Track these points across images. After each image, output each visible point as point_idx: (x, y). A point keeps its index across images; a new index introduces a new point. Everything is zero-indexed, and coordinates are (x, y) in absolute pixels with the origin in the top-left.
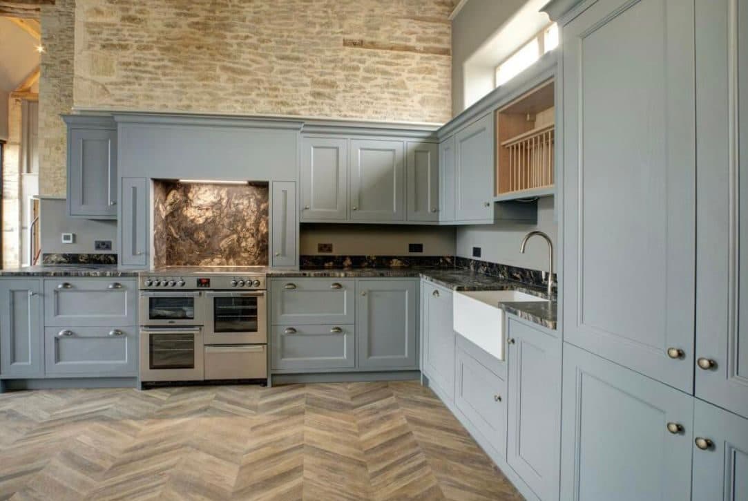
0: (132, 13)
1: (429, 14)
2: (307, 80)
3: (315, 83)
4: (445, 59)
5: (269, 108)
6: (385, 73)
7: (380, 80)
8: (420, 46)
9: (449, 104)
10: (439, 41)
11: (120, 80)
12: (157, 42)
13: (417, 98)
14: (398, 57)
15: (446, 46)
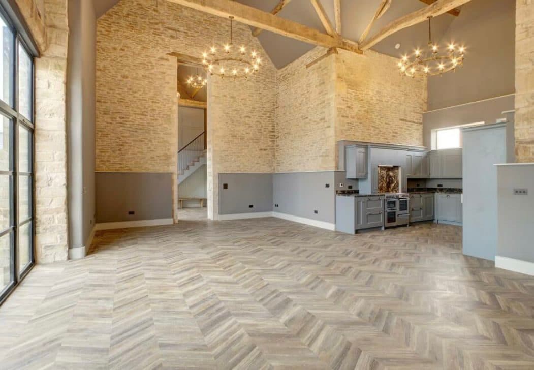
0: (349, 105)
1: (418, 111)
2: (391, 132)
3: (393, 132)
4: (421, 126)
5: (382, 140)
6: (409, 130)
7: (408, 132)
8: (416, 121)
9: (422, 139)
10: (420, 120)
11: (347, 129)
12: (356, 116)
13: (415, 138)
14: (411, 125)
15: (421, 121)
